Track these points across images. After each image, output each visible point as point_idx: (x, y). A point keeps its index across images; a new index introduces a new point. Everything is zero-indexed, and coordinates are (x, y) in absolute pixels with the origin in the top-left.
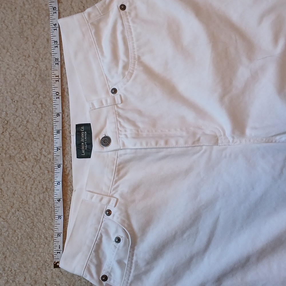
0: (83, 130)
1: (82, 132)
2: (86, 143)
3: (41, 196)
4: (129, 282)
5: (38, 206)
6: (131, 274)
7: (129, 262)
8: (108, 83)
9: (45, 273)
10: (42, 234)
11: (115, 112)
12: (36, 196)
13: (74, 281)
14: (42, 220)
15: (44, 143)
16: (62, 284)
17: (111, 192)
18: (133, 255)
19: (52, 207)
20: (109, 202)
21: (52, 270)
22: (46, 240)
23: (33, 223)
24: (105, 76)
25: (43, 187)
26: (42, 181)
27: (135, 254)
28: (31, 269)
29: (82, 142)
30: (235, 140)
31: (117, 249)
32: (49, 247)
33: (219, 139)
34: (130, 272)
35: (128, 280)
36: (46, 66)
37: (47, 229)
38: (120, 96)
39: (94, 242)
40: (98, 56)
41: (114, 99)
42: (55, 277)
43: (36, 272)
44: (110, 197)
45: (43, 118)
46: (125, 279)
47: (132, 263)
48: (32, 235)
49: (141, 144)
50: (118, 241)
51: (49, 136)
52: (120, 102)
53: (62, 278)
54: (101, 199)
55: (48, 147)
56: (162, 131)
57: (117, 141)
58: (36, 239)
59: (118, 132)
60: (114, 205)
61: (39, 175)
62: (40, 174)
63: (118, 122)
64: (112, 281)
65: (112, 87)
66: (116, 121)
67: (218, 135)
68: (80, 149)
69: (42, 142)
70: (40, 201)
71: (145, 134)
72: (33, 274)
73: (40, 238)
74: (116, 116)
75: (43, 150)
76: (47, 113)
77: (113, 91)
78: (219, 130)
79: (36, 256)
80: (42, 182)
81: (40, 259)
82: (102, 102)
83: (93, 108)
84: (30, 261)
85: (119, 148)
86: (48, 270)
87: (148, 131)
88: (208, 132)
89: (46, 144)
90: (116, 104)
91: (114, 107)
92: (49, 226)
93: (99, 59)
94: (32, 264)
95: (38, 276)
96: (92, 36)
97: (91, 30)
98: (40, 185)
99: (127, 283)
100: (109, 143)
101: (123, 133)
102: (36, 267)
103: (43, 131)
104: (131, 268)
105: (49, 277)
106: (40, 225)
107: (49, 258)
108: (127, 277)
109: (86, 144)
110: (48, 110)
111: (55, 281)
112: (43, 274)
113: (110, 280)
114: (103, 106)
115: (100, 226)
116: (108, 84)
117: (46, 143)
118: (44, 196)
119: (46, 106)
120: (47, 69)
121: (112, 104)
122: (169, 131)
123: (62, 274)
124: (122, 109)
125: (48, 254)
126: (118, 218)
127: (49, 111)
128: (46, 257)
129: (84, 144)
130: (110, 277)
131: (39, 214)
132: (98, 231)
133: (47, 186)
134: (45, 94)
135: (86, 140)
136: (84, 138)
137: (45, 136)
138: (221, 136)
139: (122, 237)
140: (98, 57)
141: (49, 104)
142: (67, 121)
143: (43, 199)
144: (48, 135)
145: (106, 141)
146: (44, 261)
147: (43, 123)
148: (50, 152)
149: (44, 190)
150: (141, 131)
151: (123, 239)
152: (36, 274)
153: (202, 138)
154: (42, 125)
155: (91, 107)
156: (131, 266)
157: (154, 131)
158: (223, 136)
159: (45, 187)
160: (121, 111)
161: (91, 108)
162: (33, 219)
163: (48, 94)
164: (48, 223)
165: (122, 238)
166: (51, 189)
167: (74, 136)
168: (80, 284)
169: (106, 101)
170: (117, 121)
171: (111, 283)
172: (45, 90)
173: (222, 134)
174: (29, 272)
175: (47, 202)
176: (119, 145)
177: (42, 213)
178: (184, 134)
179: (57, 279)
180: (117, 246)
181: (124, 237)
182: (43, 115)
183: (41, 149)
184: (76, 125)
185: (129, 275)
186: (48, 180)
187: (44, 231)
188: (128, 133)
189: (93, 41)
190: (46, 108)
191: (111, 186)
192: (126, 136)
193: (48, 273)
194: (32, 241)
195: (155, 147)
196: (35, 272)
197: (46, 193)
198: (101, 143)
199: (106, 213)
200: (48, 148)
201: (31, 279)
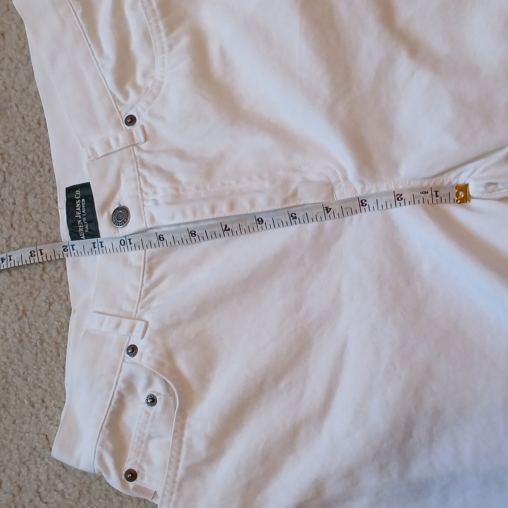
0: (78, 196)
1: (78, 199)
2: (84, 219)
3: (16, 326)
4: (178, 479)
5: (12, 345)
6: (180, 463)
7: (176, 441)
8: (117, 107)
9: (34, 470)
10: (24, 398)
11: (134, 160)
12: (7, 327)
13: (88, 482)
14: (21, 372)
15: (12, 226)
16: (68, 489)
17: (137, 312)
18: (183, 428)
19: (38, 344)
20: (132, 329)
21: (47, 464)
22: (31, 408)
23: (6, 378)
24: (110, 95)
25: (18, 309)
26: (16, 298)
27: (187, 426)
28: (10, 464)
29: (78, 219)
30: (367, 186)
31: (151, 417)
32: (39, 421)
33: (336, 187)
34: (178, 461)
35: (176, 475)
36: (4, 83)
37: (32, 388)
38: (143, 127)
39: (107, 409)
40: (93, 58)
41: (131, 135)
42: (52, 477)
43: (20, 469)
44: (133, 321)
45: (7, 180)
46: (170, 474)
47: (181, 442)
48: (7, 401)
49: (184, 214)
50: (151, 402)
51: (20, 213)
52: (142, 139)
53: (66, 478)
54: (118, 325)
55: (20, 233)
56: (223, 184)
57: (141, 215)
58: (13, 408)
59: (142, 195)
60: (140, 334)
61: (8, 288)
62: (11, 286)
63: (140, 177)
64: (146, 480)
65: (127, 113)
66: (137, 176)
67: (333, 181)
68: (76, 232)
69: (9, 224)
70: (15, 335)
71: (190, 194)
72: (13, 473)
73: (21, 407)
74: (137, 167)
75: (12, 239)
76: (13, 170)
77: (128, 121)
78: (335, 171)
79: (17, 440)
80: (15, 300)
81: (23, 444)
82: (108, 144)
83: (94, 158)
84: (6, 450)
85: (145, 227)
86: (41, 464)
87: (197, 188)
88: (312, 177)
89: (17, 228)
90: (135, 145)
91: (132, 150)
92: (35, 382)
93: (95, 63)
94: (11, 455)
95: (23, 476)
96: (79, 21)
97: (74, 11)
98: (12, 307)
99: (174, 482)
100: (126, 218)
101: (151, 197)
102: (18, 461)
103: (9, 204)
104: (179, 453)
105: (43, 478)
106: (18, 382)
107: (39, 443)
108: (173, 469)
109: (85, 221)
110: (14, 164)
111: (54, 485)
112: (32, 473)
113: (142, 478)
114: (112, 151)
115: (116, 377)
116: (118, 109)
117: (15, 226)
118: (20, 326)
119: (10, 158)
120: (6, 88)
121: (128, 144)
122: (238, 182)
123: (66, 471)
124: (148, 152)
125: (38, 434)
126: (149, 359)
127: (17, 165)
128: (35, 440)
129: (82, 221)
130: (141, 471)
131: (16, 360)
132: (114, 387)
133: (24, 306)
134: (7, 135)
135: (84, 214)
136: (81, 211)
137: (13, 213)
138: (339, 181)
139: (160, 394)
140: (94, 61)
141: (15, 152)
142: (49, 181)
143: (20, 332)
144: (18, 211)
145: (120, 216)
146: (31, 447)
147: (7, 188)
148: (24, 242)
149: (21, 313)
150: (184, 190)
151: (160, 398)
152: (19, 474)
153: (300, 191)
154: (7, 193)
155: (90, 155)
156: (180, 448)
157: (208, 186)
158: (342, 181)
159: (21, 308)
160: (145, 156)
161: (89, 157)
162: (5, 370)
163: (12, 134)
164: (33, 375)
165: (159, 396)
166: (32, 312)
167: (63, 209)
168: (100, 487)
169: (117, 140)
170: (139, 175)
171: (145, 484)
172: (6, 127)
173: (341, 178)
174: (8, 471)
175: (27, 336)
176: (144, 219)
177: (20, 357)
178: (267, 185)
179: (57, 481)
180: (150, 413)
181: (163, 394)
182: (7, 174)
183: (9, 238)
184: (66, 188)
185: (177, 468)
186: (25, 294)
187: (27, 392)
188: (160, 197)
189: (81, 30)
190: (10, 161)
191: (137, 300)
192: (156, 202)
193: (41, 471)
194: (6, 412)
195: (211, 217)
196: (18, 470)
197: (25, 319)
198: (113, 220)
199: (128, 353)
200: (20, 236)
201: (11, 483)
